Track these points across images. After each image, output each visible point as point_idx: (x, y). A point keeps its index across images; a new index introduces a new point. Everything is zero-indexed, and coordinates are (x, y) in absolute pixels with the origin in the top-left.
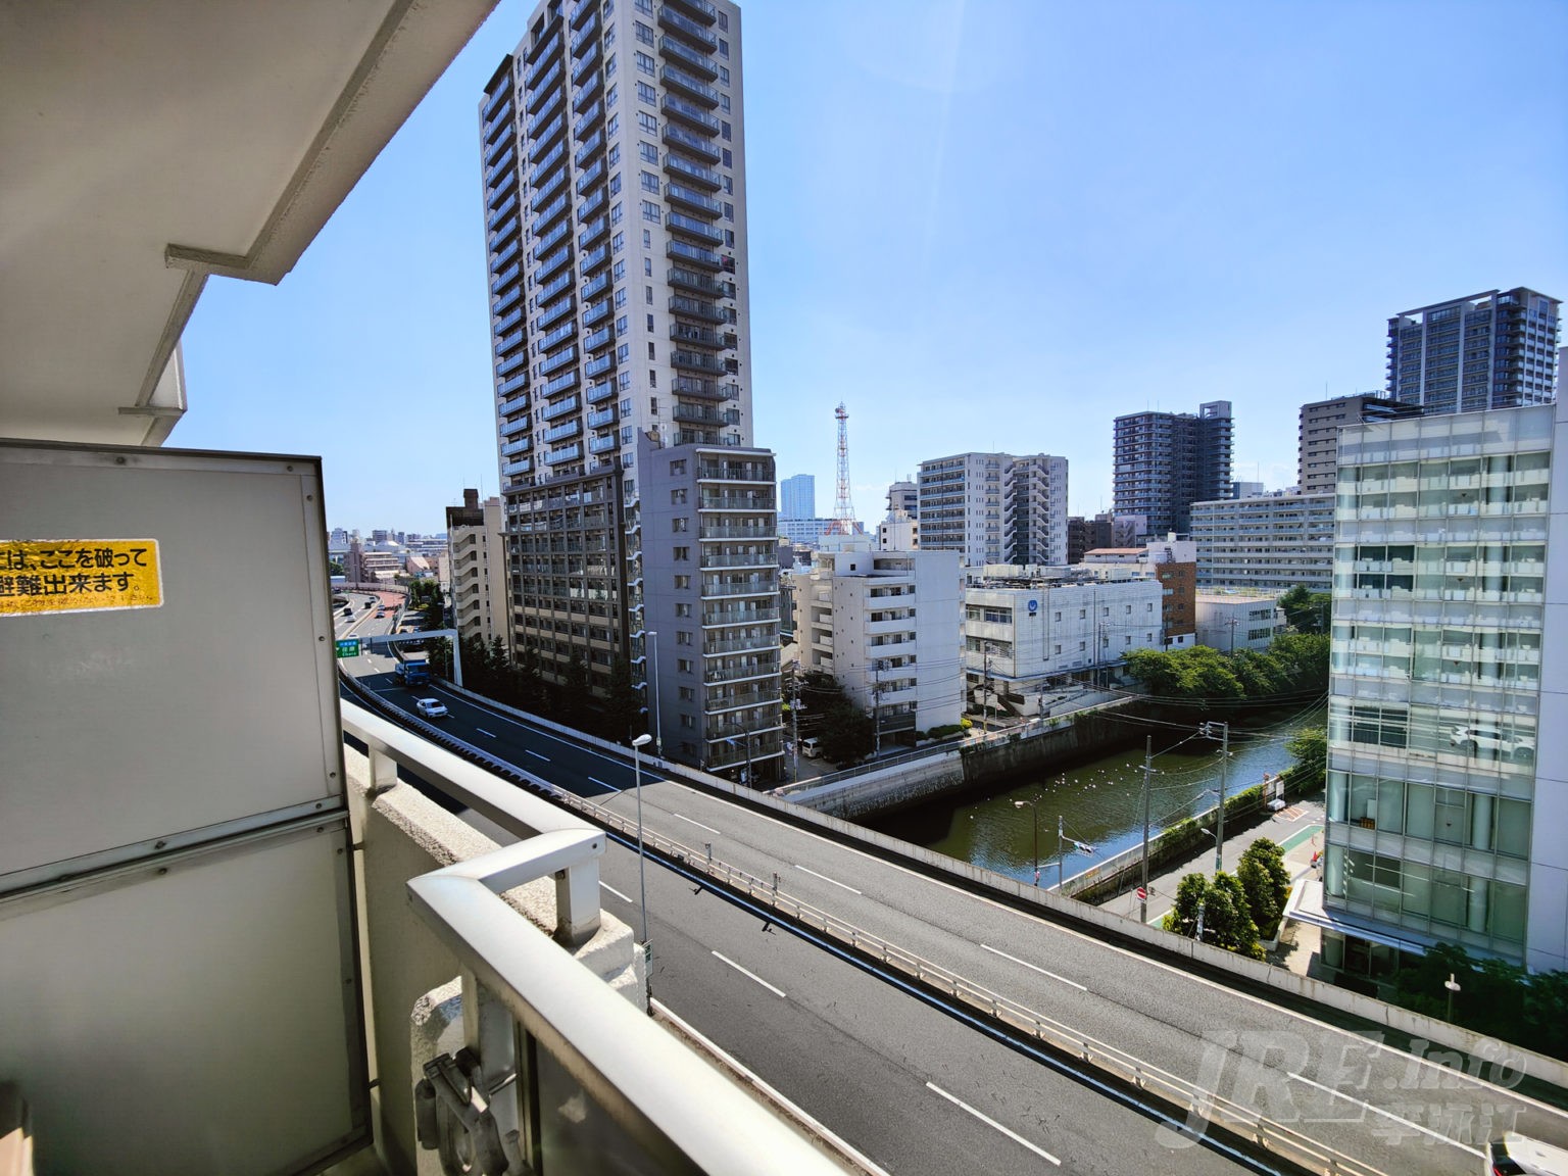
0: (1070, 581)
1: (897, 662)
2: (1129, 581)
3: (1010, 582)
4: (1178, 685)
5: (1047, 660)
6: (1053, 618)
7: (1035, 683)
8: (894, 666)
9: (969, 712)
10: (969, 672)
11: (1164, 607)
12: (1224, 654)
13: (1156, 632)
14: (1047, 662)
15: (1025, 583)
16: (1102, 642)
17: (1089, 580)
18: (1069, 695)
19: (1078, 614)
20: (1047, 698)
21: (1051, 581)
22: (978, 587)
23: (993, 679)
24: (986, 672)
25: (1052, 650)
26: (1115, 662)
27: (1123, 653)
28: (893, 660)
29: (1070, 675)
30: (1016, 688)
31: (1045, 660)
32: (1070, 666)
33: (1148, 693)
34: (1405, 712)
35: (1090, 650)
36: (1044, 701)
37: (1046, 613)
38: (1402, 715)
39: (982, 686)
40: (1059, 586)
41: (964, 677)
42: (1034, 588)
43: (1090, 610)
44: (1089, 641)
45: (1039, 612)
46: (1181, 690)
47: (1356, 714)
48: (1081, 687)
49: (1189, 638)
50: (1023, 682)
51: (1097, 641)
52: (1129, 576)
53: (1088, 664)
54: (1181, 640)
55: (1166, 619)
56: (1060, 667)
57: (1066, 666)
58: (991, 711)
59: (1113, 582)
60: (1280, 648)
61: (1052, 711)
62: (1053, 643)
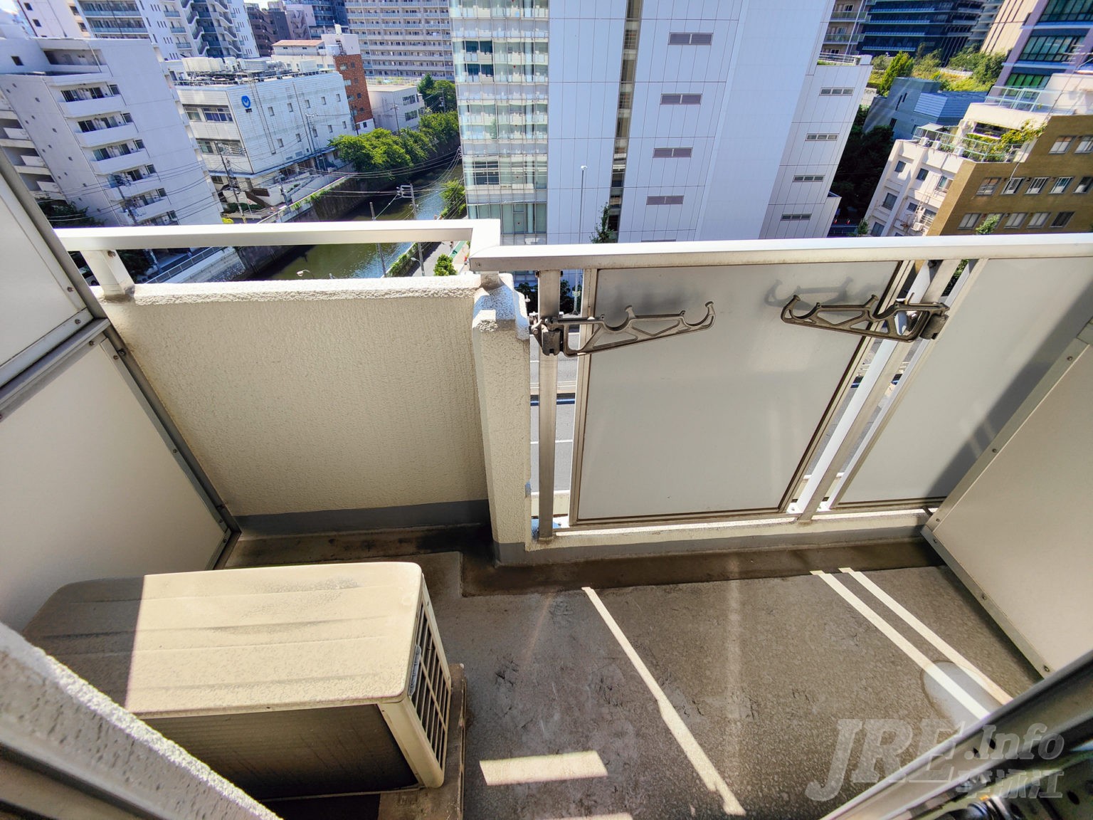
0: (270, 75)
1: (135, 175)
2: (317, 73)
3: (216, 77)
4: (373, 162)
5: (275, 153)
6: (267, 113)
7: (272, 176)
8: (134, 180)
9: (226, 211)
10: (213, 174)
11: (348, 97)
12: (394, 134)
13: (348, 119)
14: (275, 155)
15: (230, 78)
16: (312, 132)
17: (285, 73)
18: (301, 182)
19: (287, 108)
20: (287, 187)
21: (254, 74)
22: (186, 84)
23: (235, 178)
24: (228, 172)
25: (277, 145)
26: (327, 149)
27: (330, 140)
28: (130, 173)
29: (296, 165)
30: (258, 183)
31: (273, 154)
32: (295, 157)
33: (355, 171)
34: (497, 162)
35: (305, 140)
36: (285, 191)
37: (260, 108)
38: (494, 164)
39: (227, 186)
40: (263, 81)
41: (209, 180)
42: (241, 84)
43: (294, 101)
44: (302, 131)
45: (253, 107)
46: (375, 166)
47: (476, 167)
48: (308, 174)
49: (370, 122)
50: (263, 177)
51: (308, 133)
52: (316, 69)
53: (308, 154)
54: (365, 125)
55: (352, 108)
56: (287, 159)
57: (291, 158)
58: (245, 208)
59: (306, 74)
60: (425, 126)
61: (294, 197)
62: (275, 137)
